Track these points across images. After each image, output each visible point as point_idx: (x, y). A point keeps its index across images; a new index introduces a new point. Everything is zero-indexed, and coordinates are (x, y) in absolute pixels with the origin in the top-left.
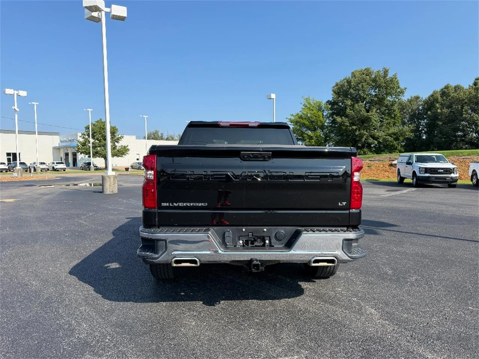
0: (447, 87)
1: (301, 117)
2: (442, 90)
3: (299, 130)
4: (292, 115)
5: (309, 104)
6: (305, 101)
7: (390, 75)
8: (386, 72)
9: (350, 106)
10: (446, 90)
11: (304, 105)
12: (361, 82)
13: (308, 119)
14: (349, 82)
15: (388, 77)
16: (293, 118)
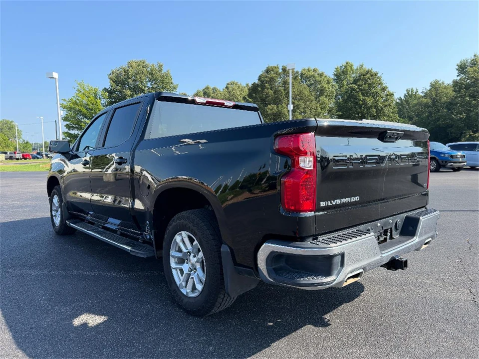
0: (207, 88)
1: (75, 103)
2: (204, 90)
3: (74, 117)
4: (65, 100)
5: (84, 89)
6: (79, 86)
7: (164, 71)
8: (160, 66)
9: (129, 96)
10: (207, 90)
11: (78, 90)
12: (139, 74)
13: (85, 106)
14: (126, 72)
15: (163, 72)
16: (65, 103)
